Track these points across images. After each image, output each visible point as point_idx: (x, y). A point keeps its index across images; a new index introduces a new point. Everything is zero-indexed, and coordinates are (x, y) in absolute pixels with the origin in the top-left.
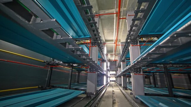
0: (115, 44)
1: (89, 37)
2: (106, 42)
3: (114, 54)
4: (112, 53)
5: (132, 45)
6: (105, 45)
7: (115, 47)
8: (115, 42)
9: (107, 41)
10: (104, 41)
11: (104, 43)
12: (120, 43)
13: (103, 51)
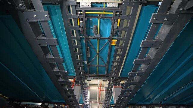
0: (99, 89)
1: (73, 75)
2: (89, 86)
3: (98, 101)
4: (95, 100)
5: (114, 86)
6: (89, 90)
7: (99, 92)
8: (99, 87)
9: (91, 85)
10: (89, 85)
11: (88, 88)
12: (104, 89)
13: (87, 95)
